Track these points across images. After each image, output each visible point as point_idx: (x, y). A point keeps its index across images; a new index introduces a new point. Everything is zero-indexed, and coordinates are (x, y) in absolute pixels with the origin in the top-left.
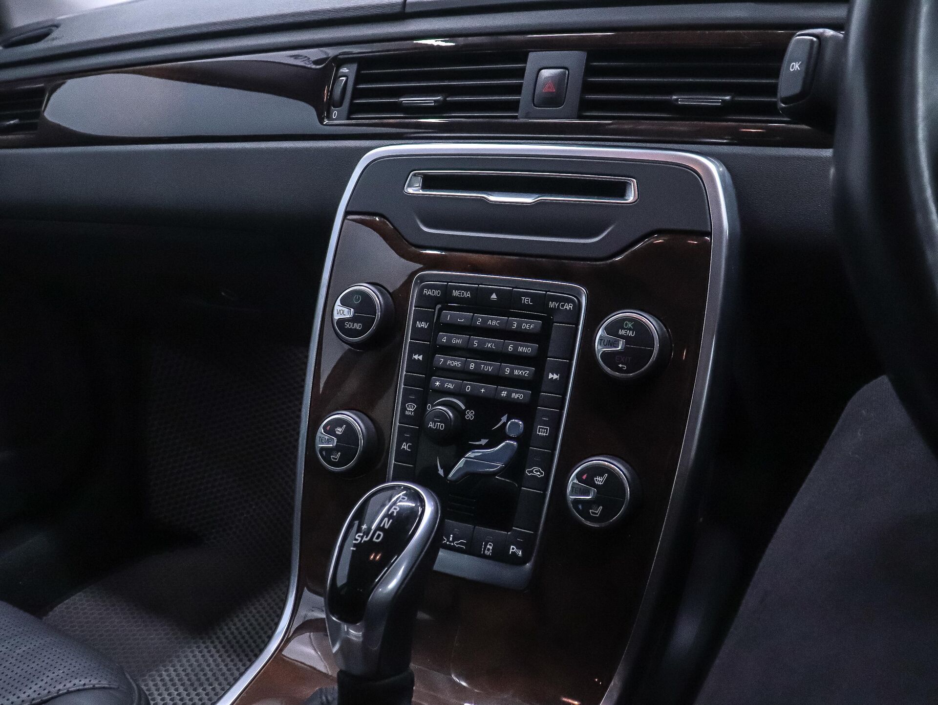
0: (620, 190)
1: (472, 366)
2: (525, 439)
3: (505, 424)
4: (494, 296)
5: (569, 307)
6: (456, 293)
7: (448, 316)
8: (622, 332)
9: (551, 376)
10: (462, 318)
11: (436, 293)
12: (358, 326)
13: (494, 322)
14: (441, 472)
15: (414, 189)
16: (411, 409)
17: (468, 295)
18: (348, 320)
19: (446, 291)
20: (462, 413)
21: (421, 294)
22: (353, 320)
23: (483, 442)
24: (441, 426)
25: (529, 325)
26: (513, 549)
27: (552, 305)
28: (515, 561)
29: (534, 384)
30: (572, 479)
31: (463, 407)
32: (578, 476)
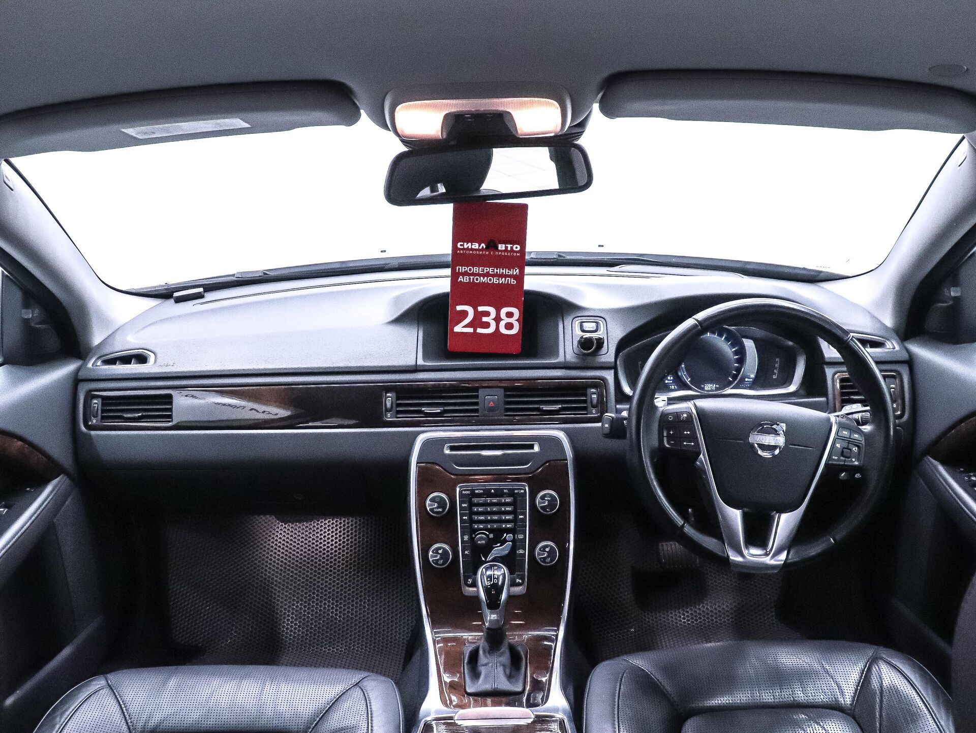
0: (532, 447)
1: (489, 518)
2: (514, 541)
3: (506, 537)
4: (493, 491)
5: (522, 491)
6: (477, 491)
7: (475, 500)
8: (546, 499)
9: (520, 517)
10: (481, 500)
11: (468, 492)
12: (440, 510)
13: (495, 500)
14: (483, 559)
15: (447, 452)
16: (466, 538)
17: (482, 491)
18: (436, 508)
19: (472, 491)
20: (488, 536)
21: (460, 492)
22: (438, 508)
23: (499, 545)
24: (483, 542)
25: (508, 500)
26: (518, 580)
27: (516, 491)
28: (519, 585)
29: (514, 521)
30: (537, 550)
31: (488, 534)
32: (540, 550)
